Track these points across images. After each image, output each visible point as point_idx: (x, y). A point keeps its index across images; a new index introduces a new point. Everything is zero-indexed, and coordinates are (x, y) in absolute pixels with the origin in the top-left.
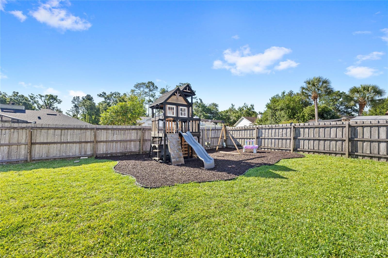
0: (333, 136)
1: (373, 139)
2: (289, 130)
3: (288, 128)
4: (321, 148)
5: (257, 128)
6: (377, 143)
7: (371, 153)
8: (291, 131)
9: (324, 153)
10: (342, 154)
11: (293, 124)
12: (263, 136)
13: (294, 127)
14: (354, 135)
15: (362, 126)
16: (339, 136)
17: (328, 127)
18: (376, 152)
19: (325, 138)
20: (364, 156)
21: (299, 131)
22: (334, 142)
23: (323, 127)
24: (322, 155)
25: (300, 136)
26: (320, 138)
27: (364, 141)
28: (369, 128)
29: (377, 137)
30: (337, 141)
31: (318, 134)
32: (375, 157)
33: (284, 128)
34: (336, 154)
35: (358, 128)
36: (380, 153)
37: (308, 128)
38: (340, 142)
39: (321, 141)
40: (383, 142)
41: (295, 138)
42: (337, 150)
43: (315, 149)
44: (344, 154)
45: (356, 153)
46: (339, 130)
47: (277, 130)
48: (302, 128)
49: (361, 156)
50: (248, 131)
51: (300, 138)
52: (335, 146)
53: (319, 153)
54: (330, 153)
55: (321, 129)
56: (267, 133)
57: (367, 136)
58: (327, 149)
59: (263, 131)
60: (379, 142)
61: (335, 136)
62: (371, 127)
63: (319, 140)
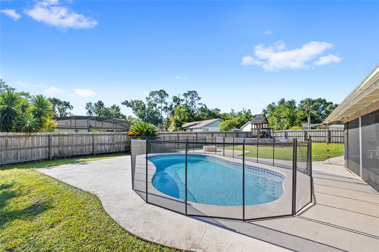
0: (321, 135)
1: (336, 136)
2: (302, 132)
3: (301, 132)
4: (317, 140)
5: (285, 131)
6: (337, 137)
7: (335, 141)
8: (303, 133)
9: (318, 142)
10: (325, 142)
11: (304, 130)
12: (288, 135)
13: (305, 131)
14: (330, 134)
15: (332, 131)
16: (324, 135)
17: (320, 131)
18: (337, 141)
19: (318, 136)
20: (333, 142)
21: (307, 133)
22: (322, 137)
23: (317, 131)
24: (317, 143)
25: (307, 135)
26: (316, 136)
27: (333, 137)
28: (335, 132)
29: (337, 135)
30: (323, 137)
31: (315, 134)
32: (337, 143)
33: (299, 132)
34: (323, 142)
35: (331, 132)
36: (339, 141)
37: (311, 131)
38: (324, 137)
39: (317, 137)
40: (339, 137)
41: (305, 136)
42: (323, 140)
43: (314, 140)
44: (326, 142)
45: (330, 142)
46: (324, 132)
47: (296, 133)
48: (308, 131)
49: (332, 142)
50: (279, 133)
51: (307, 136)
52: (322, 139)
53: (316, 142)
54: (321, 142)
55: (317, 132)
56: (290, 134)
57: (334, 135)
58: (319, 140)
59: (288, 133)
60: (338, 137)
61: (322, 135)
62: (336, 131)
63: (316, 137)
